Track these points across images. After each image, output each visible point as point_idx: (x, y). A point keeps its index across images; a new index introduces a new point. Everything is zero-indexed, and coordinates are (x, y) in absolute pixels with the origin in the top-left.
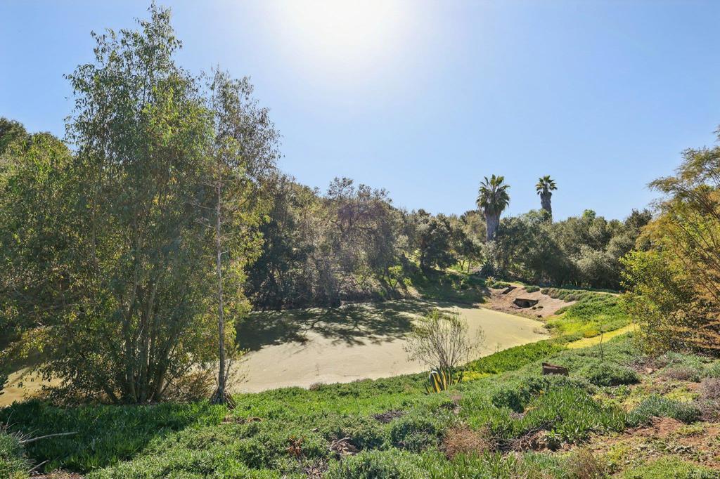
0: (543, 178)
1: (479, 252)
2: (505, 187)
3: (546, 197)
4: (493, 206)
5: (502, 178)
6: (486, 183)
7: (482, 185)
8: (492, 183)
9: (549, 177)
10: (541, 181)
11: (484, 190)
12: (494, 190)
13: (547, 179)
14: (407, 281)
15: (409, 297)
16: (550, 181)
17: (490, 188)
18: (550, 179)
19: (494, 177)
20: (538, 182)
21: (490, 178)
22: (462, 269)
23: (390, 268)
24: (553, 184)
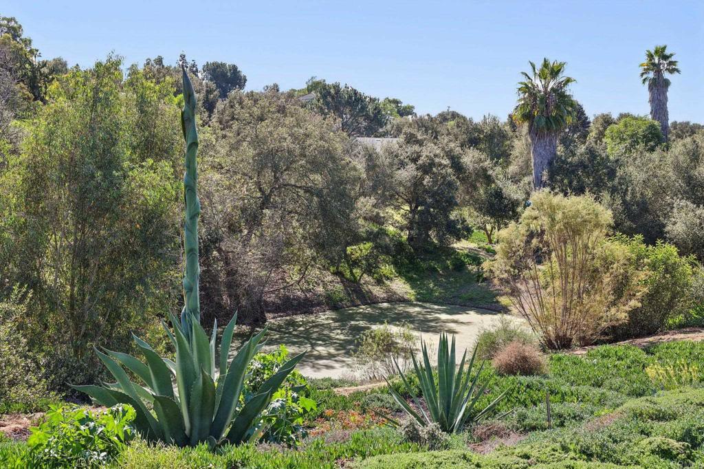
0: (653, 52)
1: (514, 211)
2: (568, 81)
3: (659, 88)
4: (543, 120)
5: (562, 65)
6: (531, 75)
7: (525, 80)
8: (542, 76)
9: (664, 48)
10: (651, 56)
11: (527, 89)
12: (545, 88)
13: (661, 53)
14: (387, 269)
15: (394, 299)
16: (666, 57)
17: (539, 84)
18: (667, 52)
19: (546, 65)
20: (645, 60)
21: (539, 66)
22: (490, 242)
23: (349, 249)
24: (671, 63)
